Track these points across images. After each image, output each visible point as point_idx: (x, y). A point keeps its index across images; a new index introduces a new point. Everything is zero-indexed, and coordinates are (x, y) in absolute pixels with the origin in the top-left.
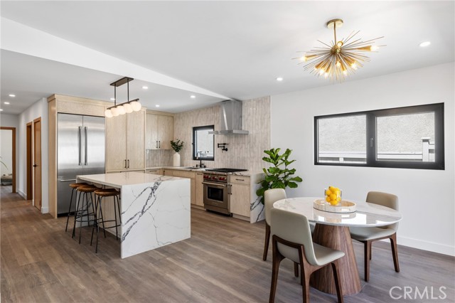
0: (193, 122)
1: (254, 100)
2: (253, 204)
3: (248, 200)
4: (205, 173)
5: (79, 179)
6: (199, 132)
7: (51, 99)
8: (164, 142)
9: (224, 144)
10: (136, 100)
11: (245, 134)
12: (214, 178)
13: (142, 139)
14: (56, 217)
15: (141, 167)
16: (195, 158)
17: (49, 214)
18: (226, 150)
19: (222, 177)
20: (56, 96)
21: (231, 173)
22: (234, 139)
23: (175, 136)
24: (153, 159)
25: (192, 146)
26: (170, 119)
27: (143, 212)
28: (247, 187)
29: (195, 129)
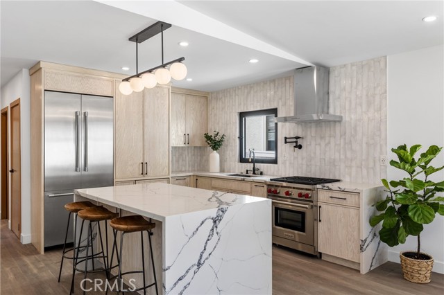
0: (240, 104)
1: (352, 65)
2: (366, 240)
3: (355, 233)
4: (269, 185)
5: (79, 196)
6: (249, 119)
7: (35, 70)
8: (194, 136)
9: (297, 138)
10: (180, 60)
11: (335, 122)
12: (287, 193)
13: (166, 130)
14: (42, 252)
15: (164, 172)
16: (243, 160)
17: (31, 245)
18: (300, 147)
19: (304, 192)
20: (42, 65)
21: (319, 186)
22: (313, 129)
23: (210, 126)
24: (178, 161)
25: (238, 141)
26: (203, 100)
27: (199, 264)
28: (353, 212)
29: (242, 115)
